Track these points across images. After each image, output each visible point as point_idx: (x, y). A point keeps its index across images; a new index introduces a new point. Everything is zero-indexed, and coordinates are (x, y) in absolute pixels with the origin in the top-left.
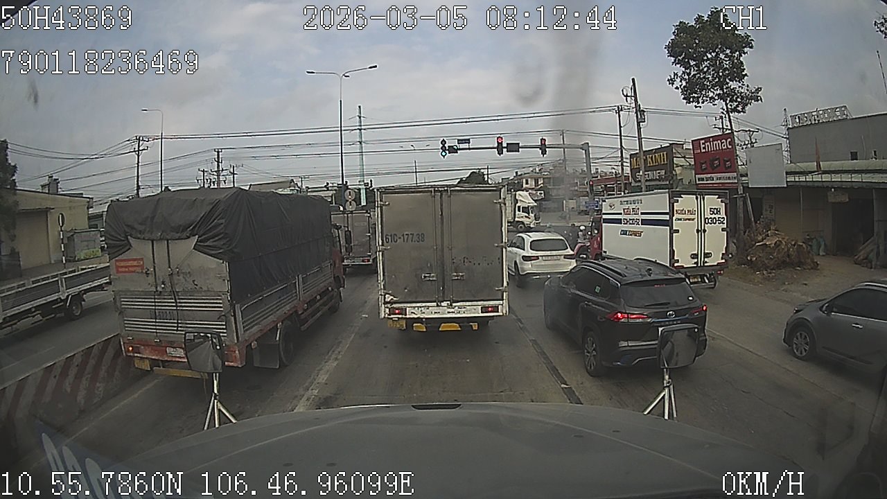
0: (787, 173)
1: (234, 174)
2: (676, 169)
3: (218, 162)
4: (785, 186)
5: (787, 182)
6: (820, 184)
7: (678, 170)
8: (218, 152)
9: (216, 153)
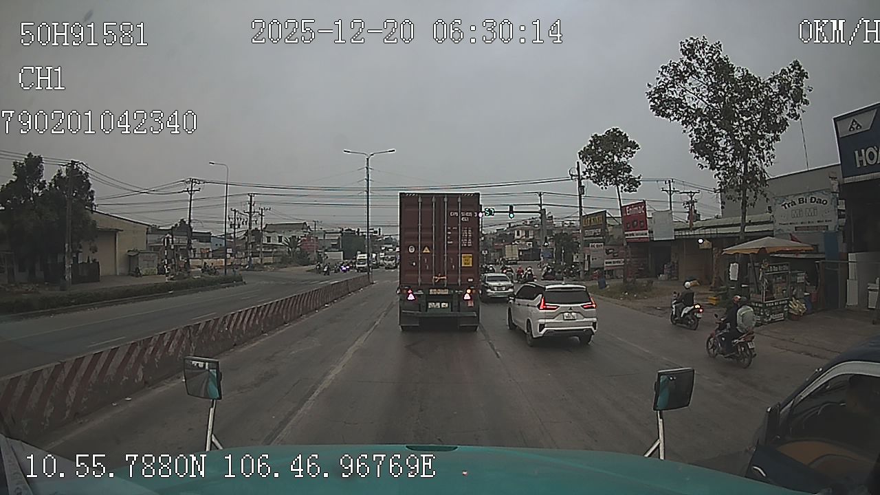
0: (675, 230)
1: (262, 215)
2: (609, 228)
3: (251, 204)
4: (673, 238)
5: (675, 236)
6: (693, 237)
7: (610, 229)
8: (251, 196)
9: (249, 197)
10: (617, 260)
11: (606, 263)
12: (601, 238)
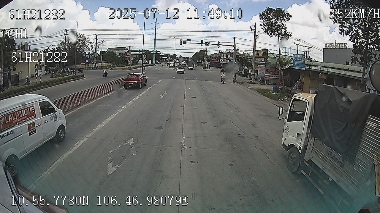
1: (102, 44)
3: (96, 39)
4: (305, 69)
6: (317, 71)
7: (269, 59)
8: (97, 35)
10: (271, 75)
11: (266, 76)
12: (264, 63)
